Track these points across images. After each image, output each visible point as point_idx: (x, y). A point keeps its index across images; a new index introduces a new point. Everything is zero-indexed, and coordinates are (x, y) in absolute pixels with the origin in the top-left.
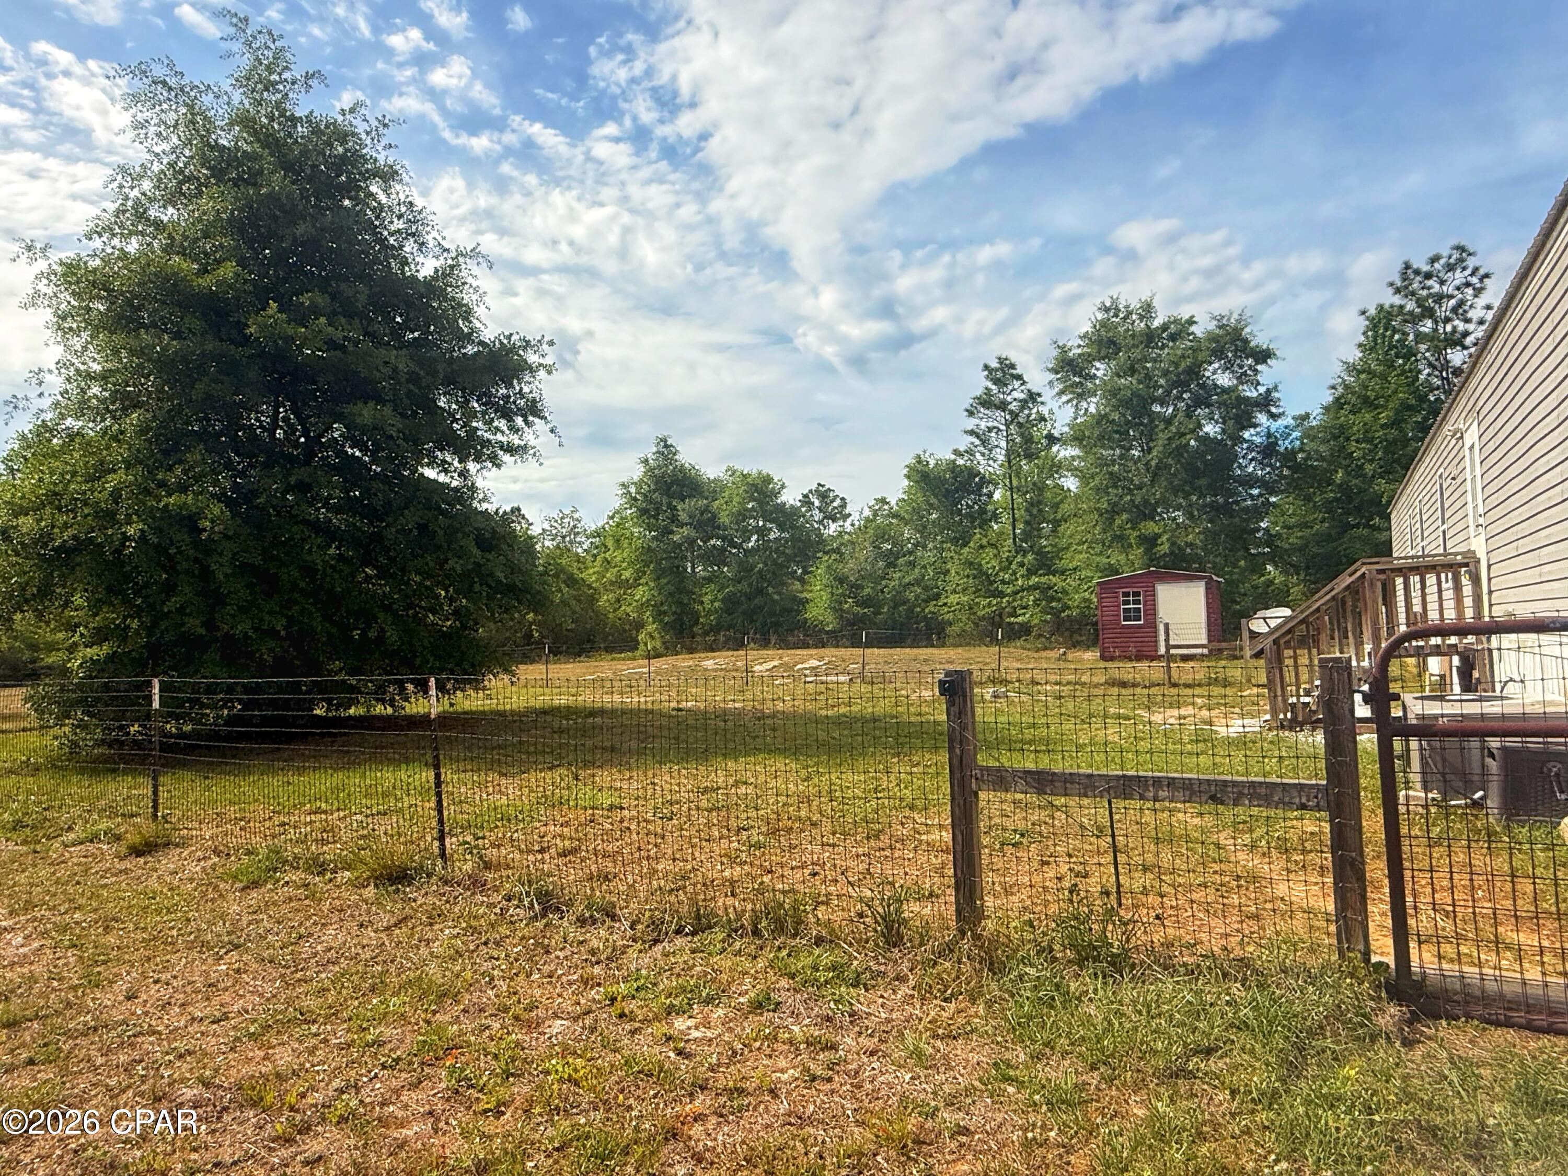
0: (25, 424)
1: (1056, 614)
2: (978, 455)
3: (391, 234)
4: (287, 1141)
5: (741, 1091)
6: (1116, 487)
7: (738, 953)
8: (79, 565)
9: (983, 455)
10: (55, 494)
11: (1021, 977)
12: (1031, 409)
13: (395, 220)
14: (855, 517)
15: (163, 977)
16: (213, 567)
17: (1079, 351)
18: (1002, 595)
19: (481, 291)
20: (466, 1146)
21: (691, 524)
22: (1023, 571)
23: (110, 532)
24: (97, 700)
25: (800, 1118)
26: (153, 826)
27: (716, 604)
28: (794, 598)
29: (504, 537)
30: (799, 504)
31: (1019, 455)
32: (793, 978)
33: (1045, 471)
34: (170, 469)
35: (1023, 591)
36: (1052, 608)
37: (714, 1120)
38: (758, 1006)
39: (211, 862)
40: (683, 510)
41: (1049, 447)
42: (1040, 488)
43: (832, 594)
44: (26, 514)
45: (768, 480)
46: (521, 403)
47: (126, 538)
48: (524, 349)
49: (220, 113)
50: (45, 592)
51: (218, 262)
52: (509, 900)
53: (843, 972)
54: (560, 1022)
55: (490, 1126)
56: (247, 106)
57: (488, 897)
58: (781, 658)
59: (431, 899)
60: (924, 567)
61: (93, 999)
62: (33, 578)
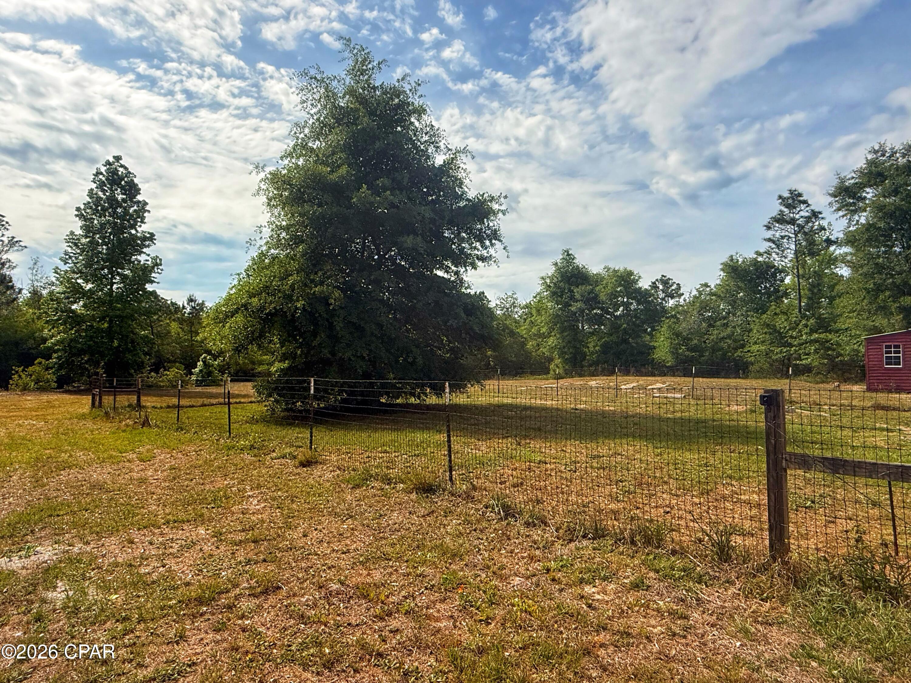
0: (254, 253)
1: (831, 359)
2: (774, 255)
3: (422, 144)
4: (381, 619)
5: (628, 634)
6: (881, 274)
7: (622, 553)
8: (276, 322)
9: (778, 254)
10: (267, 287)
11: (819, 593)
12: (814, 223)
13: (424, 135)
14: (686, 296)
15: (319, 527)
16: (335, 323)
17: (852, 181)
18: (791, 345)
19: (468, 171)
20: (471, 637)
21: (582, 300)
22: (807, 330)
23: (290, 305)
24: (283, 388)
25: (667, 656)
26: (310, 452)
27: (597, 348)
28: (646, 346)
29: (478, 308)
30: (650, 288)
31: (804, 254)
32: (658, 573)
33: (824, 264)
34: (316, 273)
35: (807, 343)
36: (829, 355)
37: (611, 649)
38: (636, 586)
39: (336, 473)
40: (578, 292)
41: (828, 247)
42: (819, 275)
43: (671, 343)
44: (255, 297)
45: (631, 273)
46: (488, 232)
47: (297, 308)
48: (491, 201)
49: (340, 90)
50: (262, 335)
51: (339, 167)
52: (487, 508)
53: (691, 573)
54: (518, 578)
55: (483, 629)
56: (353, 84)
57: (475, 505)
58: (638, 382)
59: (445, 503)
60: (734, 327)
61: (289, 534)
62: (257, 328)
